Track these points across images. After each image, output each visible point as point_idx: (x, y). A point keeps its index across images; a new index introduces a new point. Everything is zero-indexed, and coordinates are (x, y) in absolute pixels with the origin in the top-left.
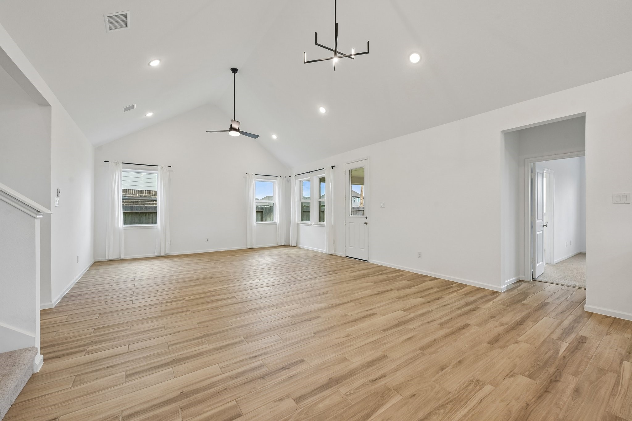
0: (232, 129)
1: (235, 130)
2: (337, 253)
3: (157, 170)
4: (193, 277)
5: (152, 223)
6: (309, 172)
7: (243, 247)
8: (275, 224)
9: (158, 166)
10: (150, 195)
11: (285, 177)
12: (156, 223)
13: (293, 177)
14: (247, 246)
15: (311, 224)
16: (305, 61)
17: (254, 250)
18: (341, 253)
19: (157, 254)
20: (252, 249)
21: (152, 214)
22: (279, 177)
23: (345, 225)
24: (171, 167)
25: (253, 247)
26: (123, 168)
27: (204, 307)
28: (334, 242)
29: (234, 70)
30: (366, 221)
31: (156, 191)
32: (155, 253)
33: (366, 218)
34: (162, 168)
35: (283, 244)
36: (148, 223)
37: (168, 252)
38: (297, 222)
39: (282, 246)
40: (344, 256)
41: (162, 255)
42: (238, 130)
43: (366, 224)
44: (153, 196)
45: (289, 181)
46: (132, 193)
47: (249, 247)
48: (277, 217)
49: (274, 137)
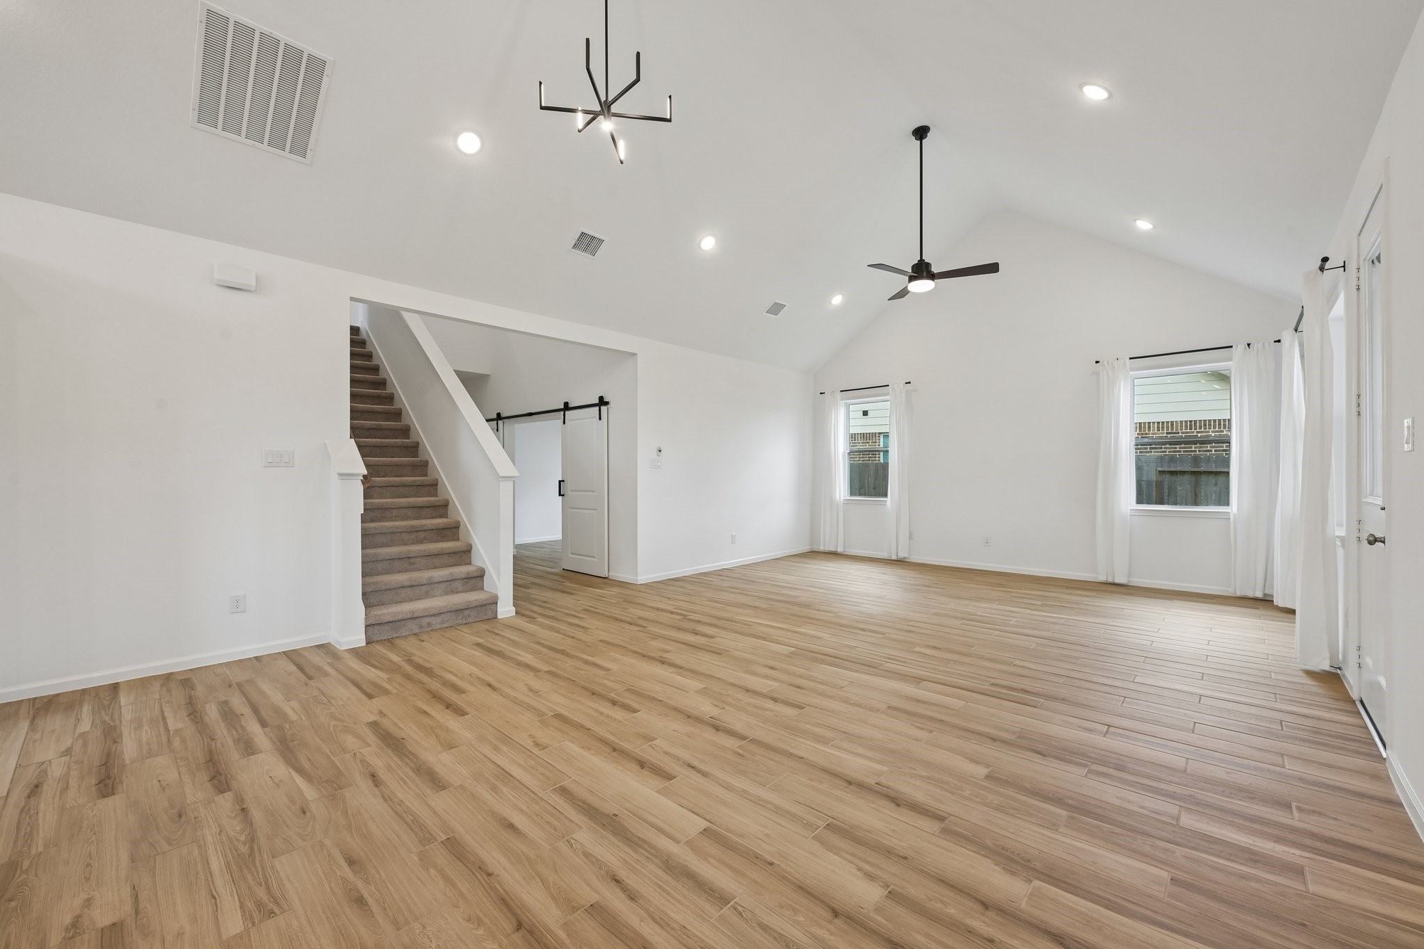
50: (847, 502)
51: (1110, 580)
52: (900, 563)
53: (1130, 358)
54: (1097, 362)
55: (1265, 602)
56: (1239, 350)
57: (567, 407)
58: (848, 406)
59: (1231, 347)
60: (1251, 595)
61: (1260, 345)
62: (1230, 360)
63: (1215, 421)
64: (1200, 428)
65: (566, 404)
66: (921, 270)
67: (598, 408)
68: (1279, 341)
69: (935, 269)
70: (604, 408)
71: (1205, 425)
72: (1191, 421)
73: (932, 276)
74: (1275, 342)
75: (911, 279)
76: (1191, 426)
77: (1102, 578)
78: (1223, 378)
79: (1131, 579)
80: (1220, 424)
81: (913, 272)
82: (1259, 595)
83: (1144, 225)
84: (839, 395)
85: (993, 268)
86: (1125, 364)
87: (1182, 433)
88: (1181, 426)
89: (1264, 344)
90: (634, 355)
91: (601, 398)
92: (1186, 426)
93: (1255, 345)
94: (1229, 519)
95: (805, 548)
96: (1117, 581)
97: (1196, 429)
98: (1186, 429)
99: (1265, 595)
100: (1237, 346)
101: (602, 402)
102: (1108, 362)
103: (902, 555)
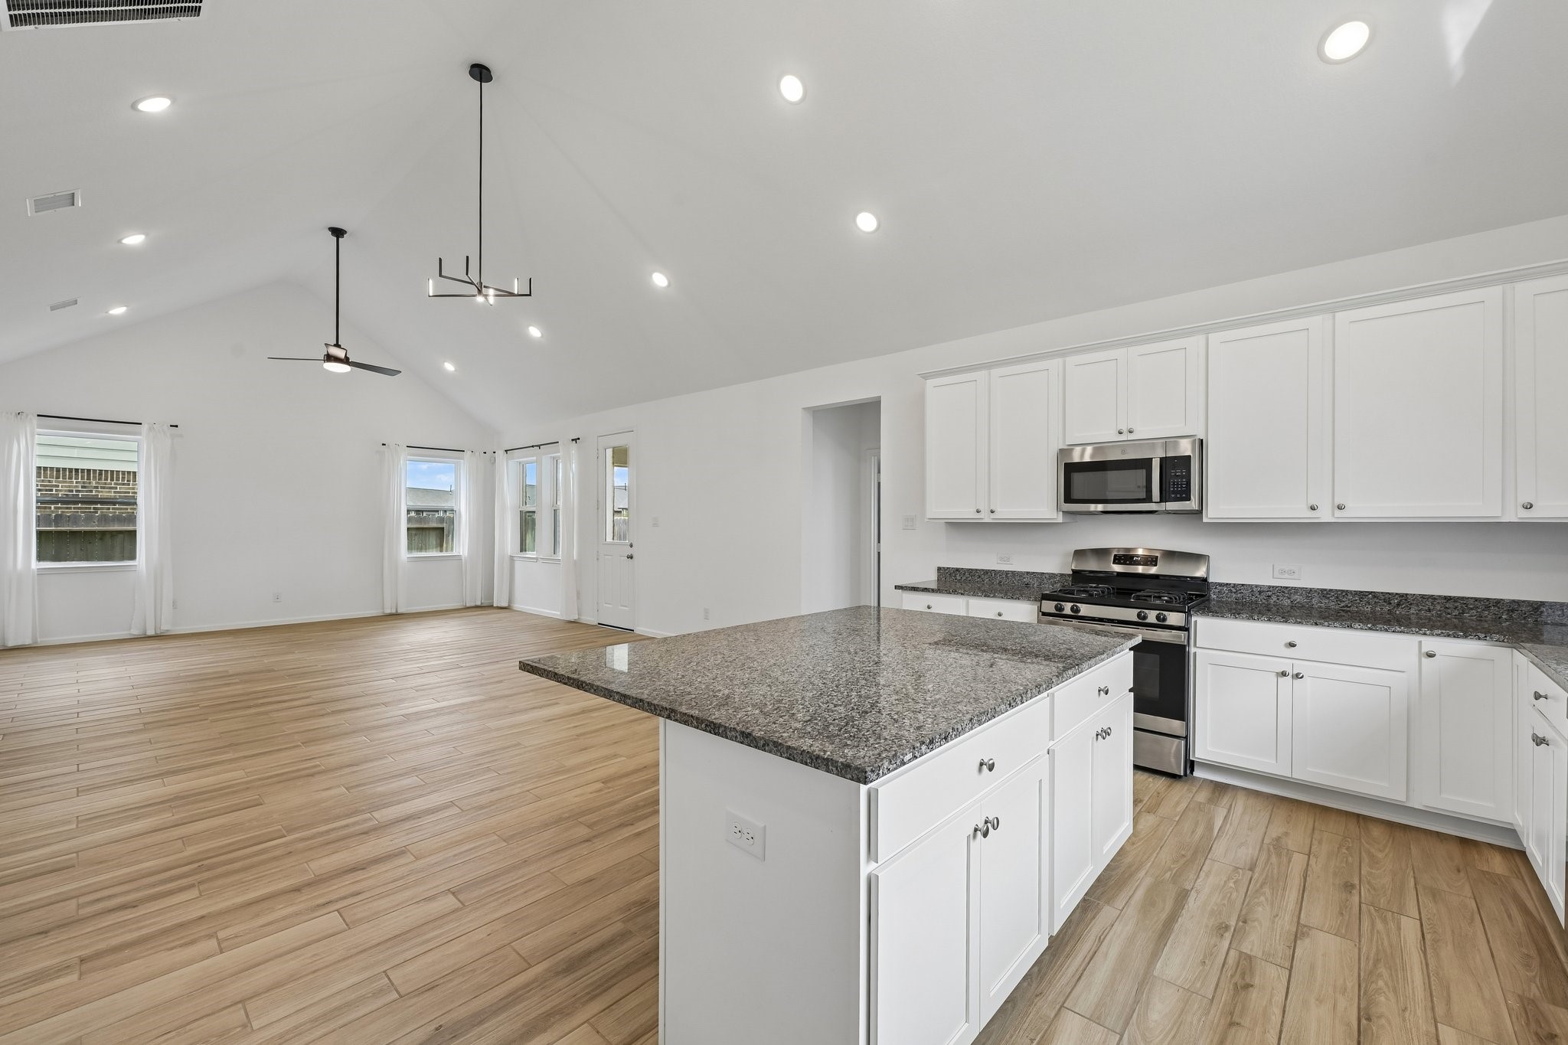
0: (330, 358)
1: (337, 360)
2: (583, 617)
3: (139, 434)
4: (227, 671)
5: (123, 559)
6: (533, 446)
7: (373, 612)
8: (458, 558)
9: (141, 424)
10: (115, 484)
11: (485, 453)
12: (133, 557)
13: (500, 454)
14: (383, 609)
15: (537, 559)
16: (431, 294)
17: (399, 617)
18: (590, 619)
19: (135, 632)
20: (396, 616)
21: (121, 536)
22: (469, 453)
23: (598, 559)
24: (177, 426)
25: (400, 611)
26: (39, 427)
27: (239, 713)
28: (578, 594)
29: (338, 233)
30: (630, 551)
31: (135, 473)
32: (130, 629)
33: (631, 546)
34: (151, 429)
35: (479, 603)
36: (108, 558)
37: (166, 627)
38: (509, 554)
39: (477, 607)
40: (596, 623)
41: (151, 632)
42: (346, 361)
43: (631, 557)
44: (124, 484)
45: (493, 462)
46: (58, 477)
47: (388, 611)
48: (462, 544)
49: (449, 367)
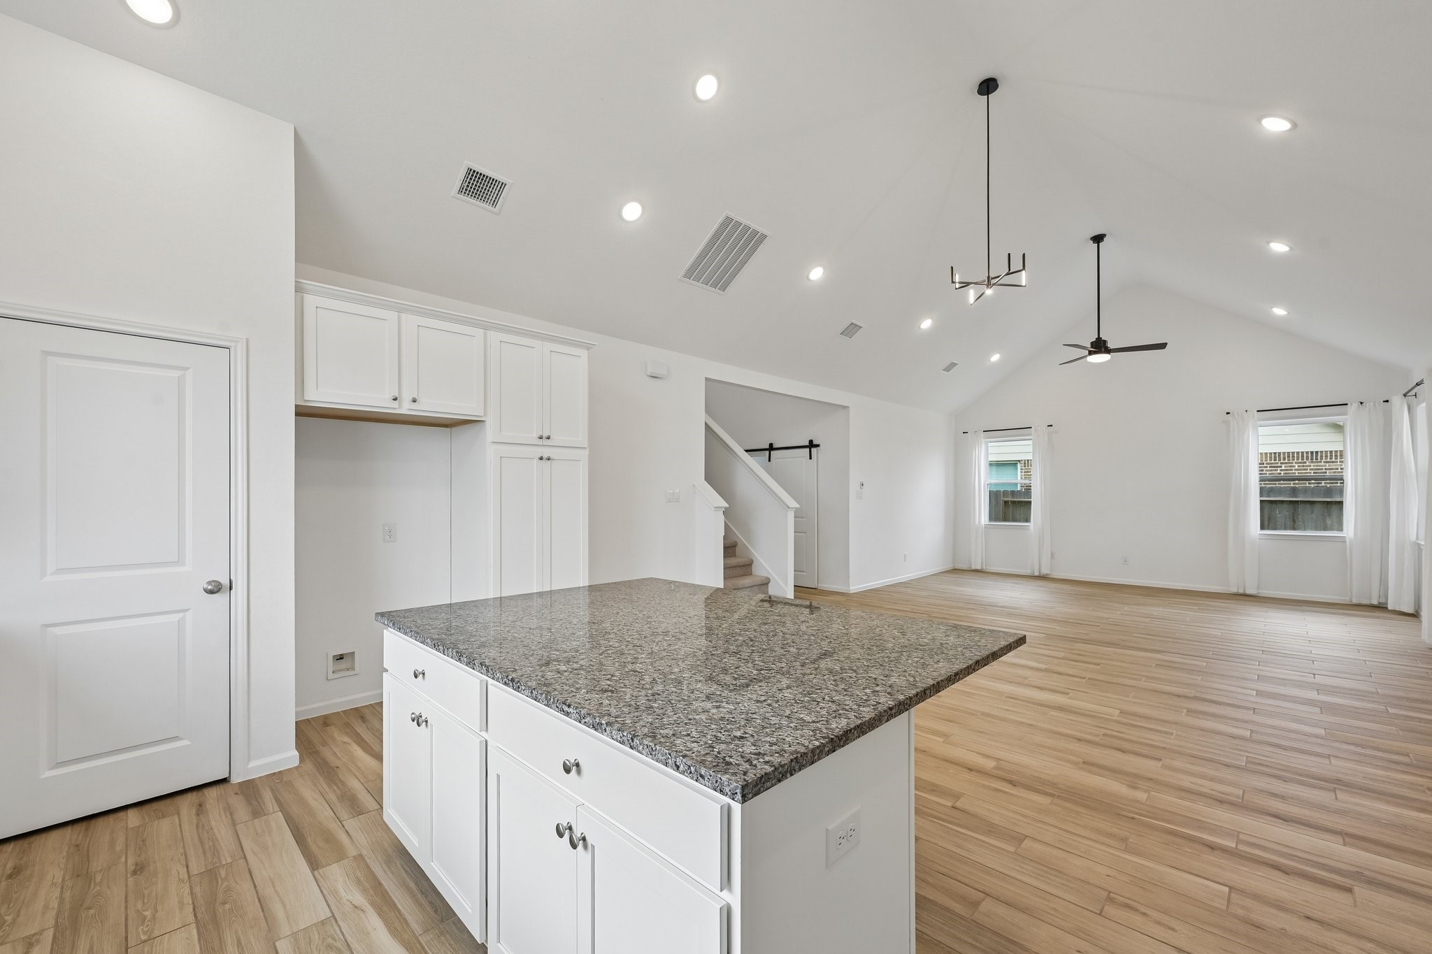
3: (1030, 435)
5: (1025, 521)
7: (1218, 588)
8: (1343, 540)
14: (1229, 586)
20: (1241, 597)
21: (1024, 506)
22: (1356, 405)
24: (1051, 426)
32: (1026, 569)
34: (1036, 430)
37: (1047, 572)
39: (1363, 606)
41: (1037, 573)
48: (1354, 525)
50: (986, 527)
51: (1241, 591)
52: (1042, 578)
53: (1258, 411)
54: (1228, 413)
55: (1381, 608)
56: (1353, 408)
57: (771, 448)
58: (986, 443)
59: (1347, 404)
60: (1365, 602)
61: (1372, 404)
62: (1346, 414)
63: (1298, 453)
64: (1284, 459)
65: (771, 445)
66: (1099, 346)
67: (808, 449)
68: (1387, 401)
69: (1111, 345)
70: (814, 450)
71: (1289, 457)
72: (1275, 453)
73: (1108, 351)
74: (1384, 401)
75: (1091, 353)
76: (1275, 457)
77: (1234, 590)
78: (1338, 428)
79: (1260, 591)
80: (1303, 456)
81: (1092, 347)
82: (1375, 602)
83: (1279, 312)
84: (983, 434)
85: (1162, 346)
86: (1253, 416)
87: (1267, 464)
88: (1266, 457)
89: (1374, 403)
90: (845, 408)
91: (811, 442)
92: (1271, 457)
93: (1367, 404)
94: (1345, 542)
95: (949, 567)
96: (1248, 592)
97: (1280, 460)
98: (1271, 460)
99: (1380, 603)
100: (1351, 404)
101: (812, 445)
102: (1238, 414)
103: (1045, 571)
